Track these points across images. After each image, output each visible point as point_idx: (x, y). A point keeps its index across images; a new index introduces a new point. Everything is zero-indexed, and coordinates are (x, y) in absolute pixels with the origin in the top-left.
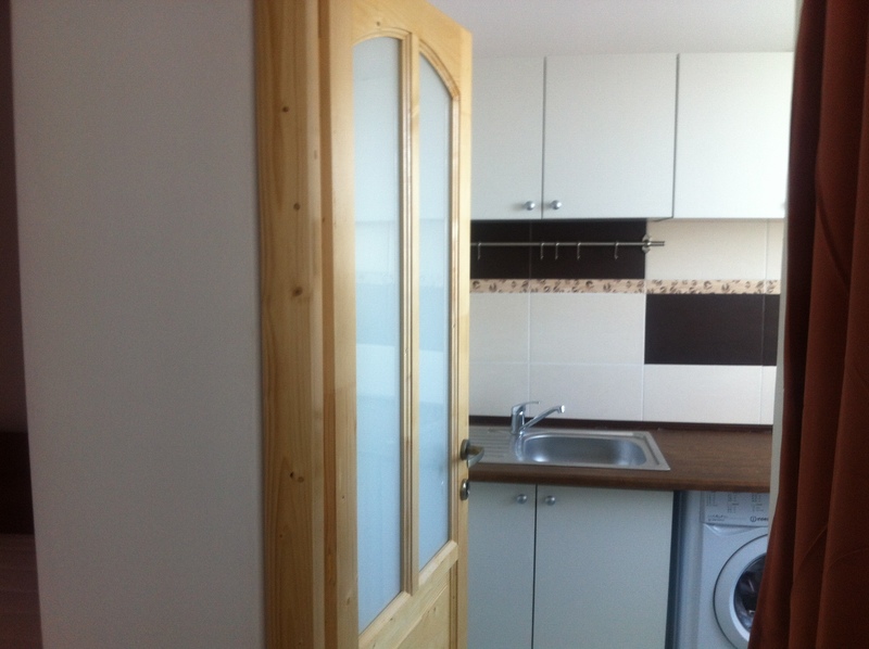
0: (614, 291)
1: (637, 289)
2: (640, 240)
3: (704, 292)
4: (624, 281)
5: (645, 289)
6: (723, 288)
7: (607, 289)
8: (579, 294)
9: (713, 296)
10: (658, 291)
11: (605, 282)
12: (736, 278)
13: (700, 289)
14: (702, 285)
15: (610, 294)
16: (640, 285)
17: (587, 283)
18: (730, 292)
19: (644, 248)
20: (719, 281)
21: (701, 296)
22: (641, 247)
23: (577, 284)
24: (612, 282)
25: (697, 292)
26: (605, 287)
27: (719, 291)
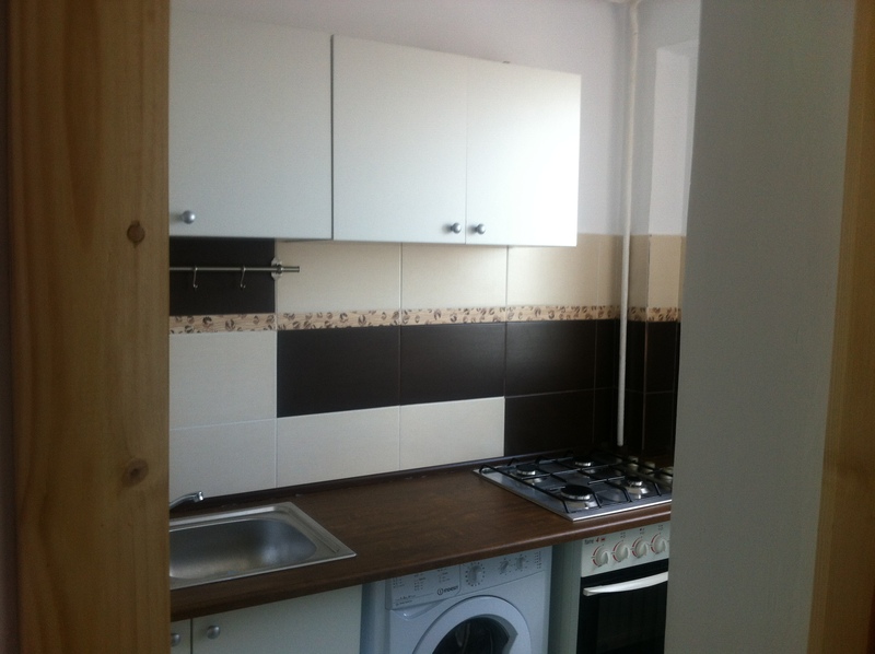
0: (239, 329)
1: (266, 326)
2: (269, 265)
3: (340, 325)
4: (251, 316)
5: (275, 325)
6: (360, 320)
7: (230, 326)
8: (194, 335)
9: (349, 329)
10: (290, 327)
11: (227, 318)
12: (372, 308)
13: (336, 323)
14: (338, 317)
15: (234, 333)
16: (270, 320)
17: (205, 320)
18: (367, 325)
19: (273, 275)
20: (355, 312)
21: (337, 330)
22: (270, 273)
23: (191, 321)
24: (236, 318)
25: (333, 326)
26: (227, 324)
27: (355, 324)
